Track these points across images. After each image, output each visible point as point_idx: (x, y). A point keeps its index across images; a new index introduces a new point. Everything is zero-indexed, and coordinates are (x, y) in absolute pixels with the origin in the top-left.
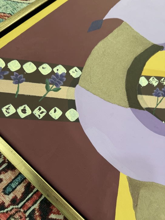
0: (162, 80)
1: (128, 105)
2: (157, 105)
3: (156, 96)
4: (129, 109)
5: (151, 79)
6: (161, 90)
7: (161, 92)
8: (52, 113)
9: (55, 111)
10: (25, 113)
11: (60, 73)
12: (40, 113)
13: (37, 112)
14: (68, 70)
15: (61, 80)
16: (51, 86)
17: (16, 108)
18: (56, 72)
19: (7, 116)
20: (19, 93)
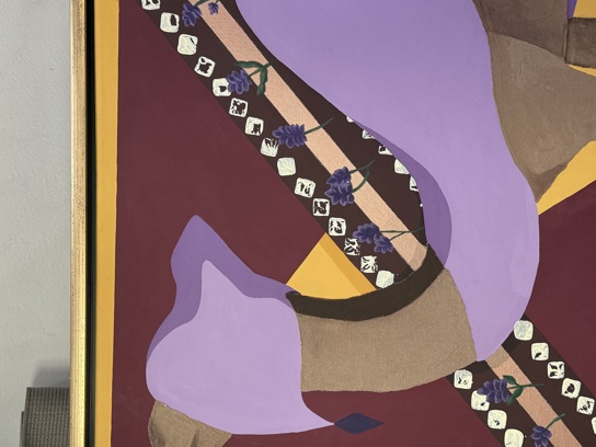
0: (353, 254)
1: (443, 272)
2: (403, 233)
3: (391, 245)
4: (445, 266)
5: (370, 271)
6: (373, 245)
7: (376, 241)
8: (544, 356)
9: (538, 355)
10: (572, 385)
11: (483, 398)
12: (557, 370)
13: (559, 374)
14: (470, 391)
15: (491, 387)
16: (512, 391)
17: (575, 400)
18: (487, 404)
19: (593, 401)
20: (556, 416)
